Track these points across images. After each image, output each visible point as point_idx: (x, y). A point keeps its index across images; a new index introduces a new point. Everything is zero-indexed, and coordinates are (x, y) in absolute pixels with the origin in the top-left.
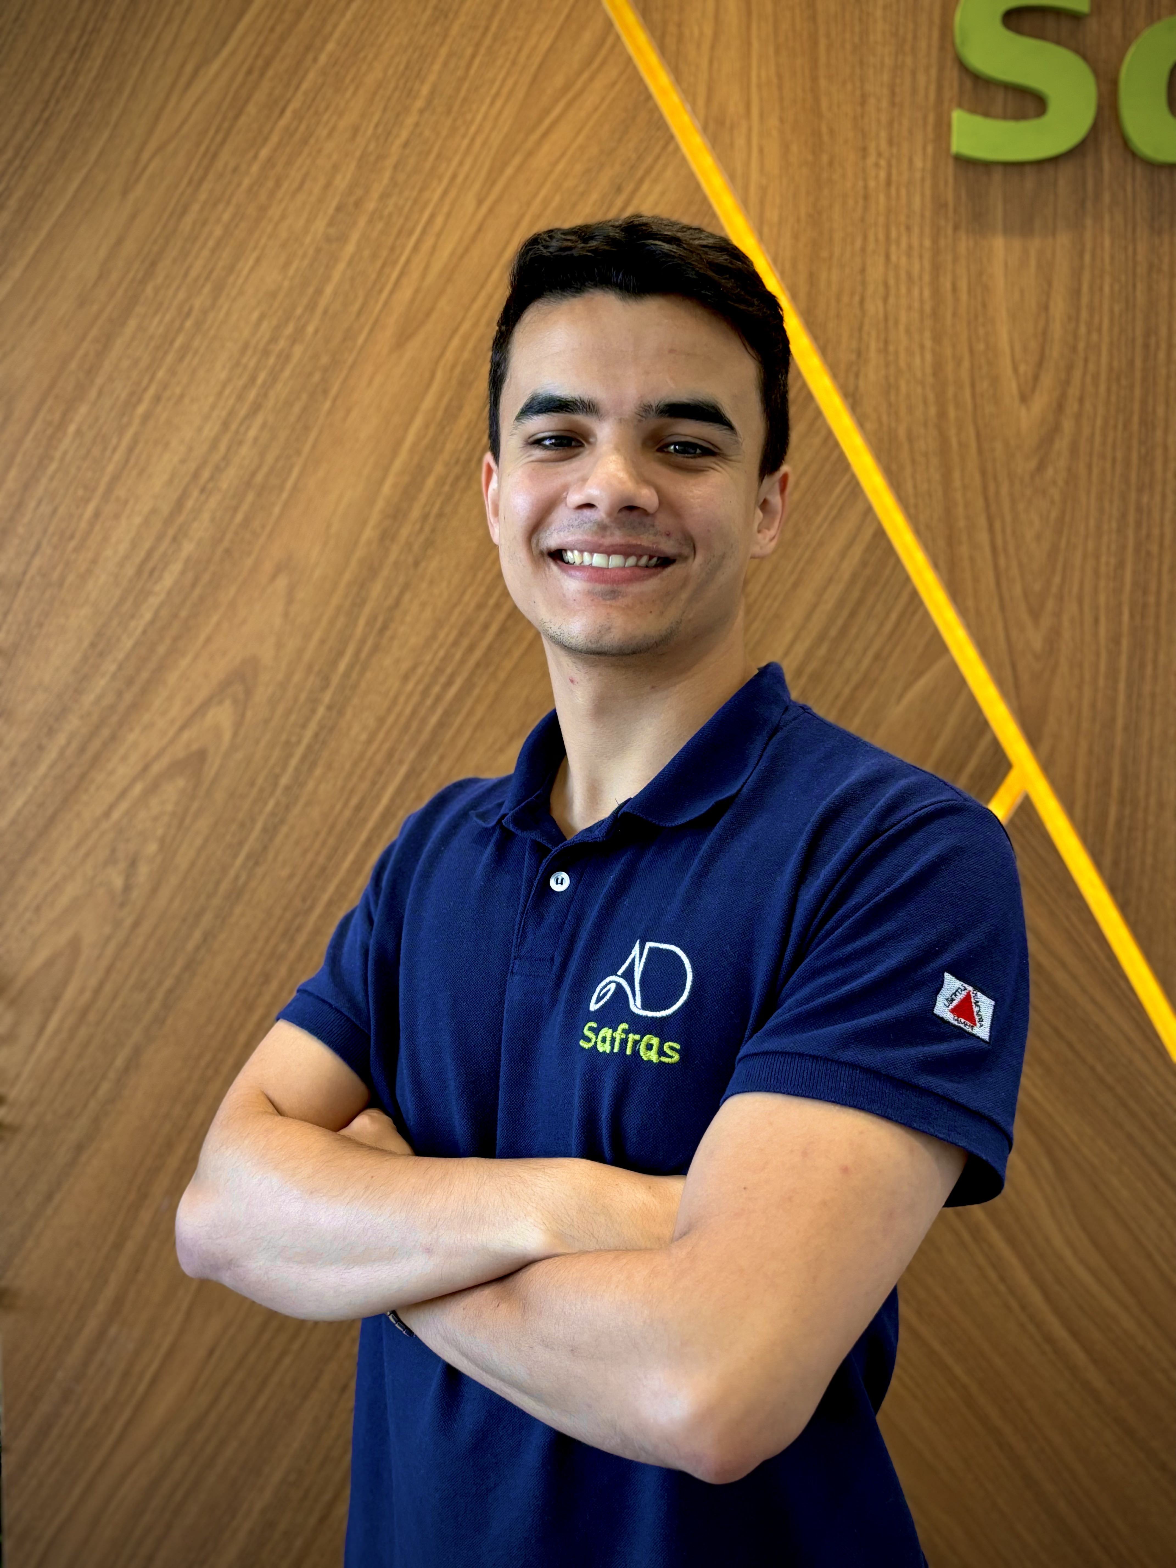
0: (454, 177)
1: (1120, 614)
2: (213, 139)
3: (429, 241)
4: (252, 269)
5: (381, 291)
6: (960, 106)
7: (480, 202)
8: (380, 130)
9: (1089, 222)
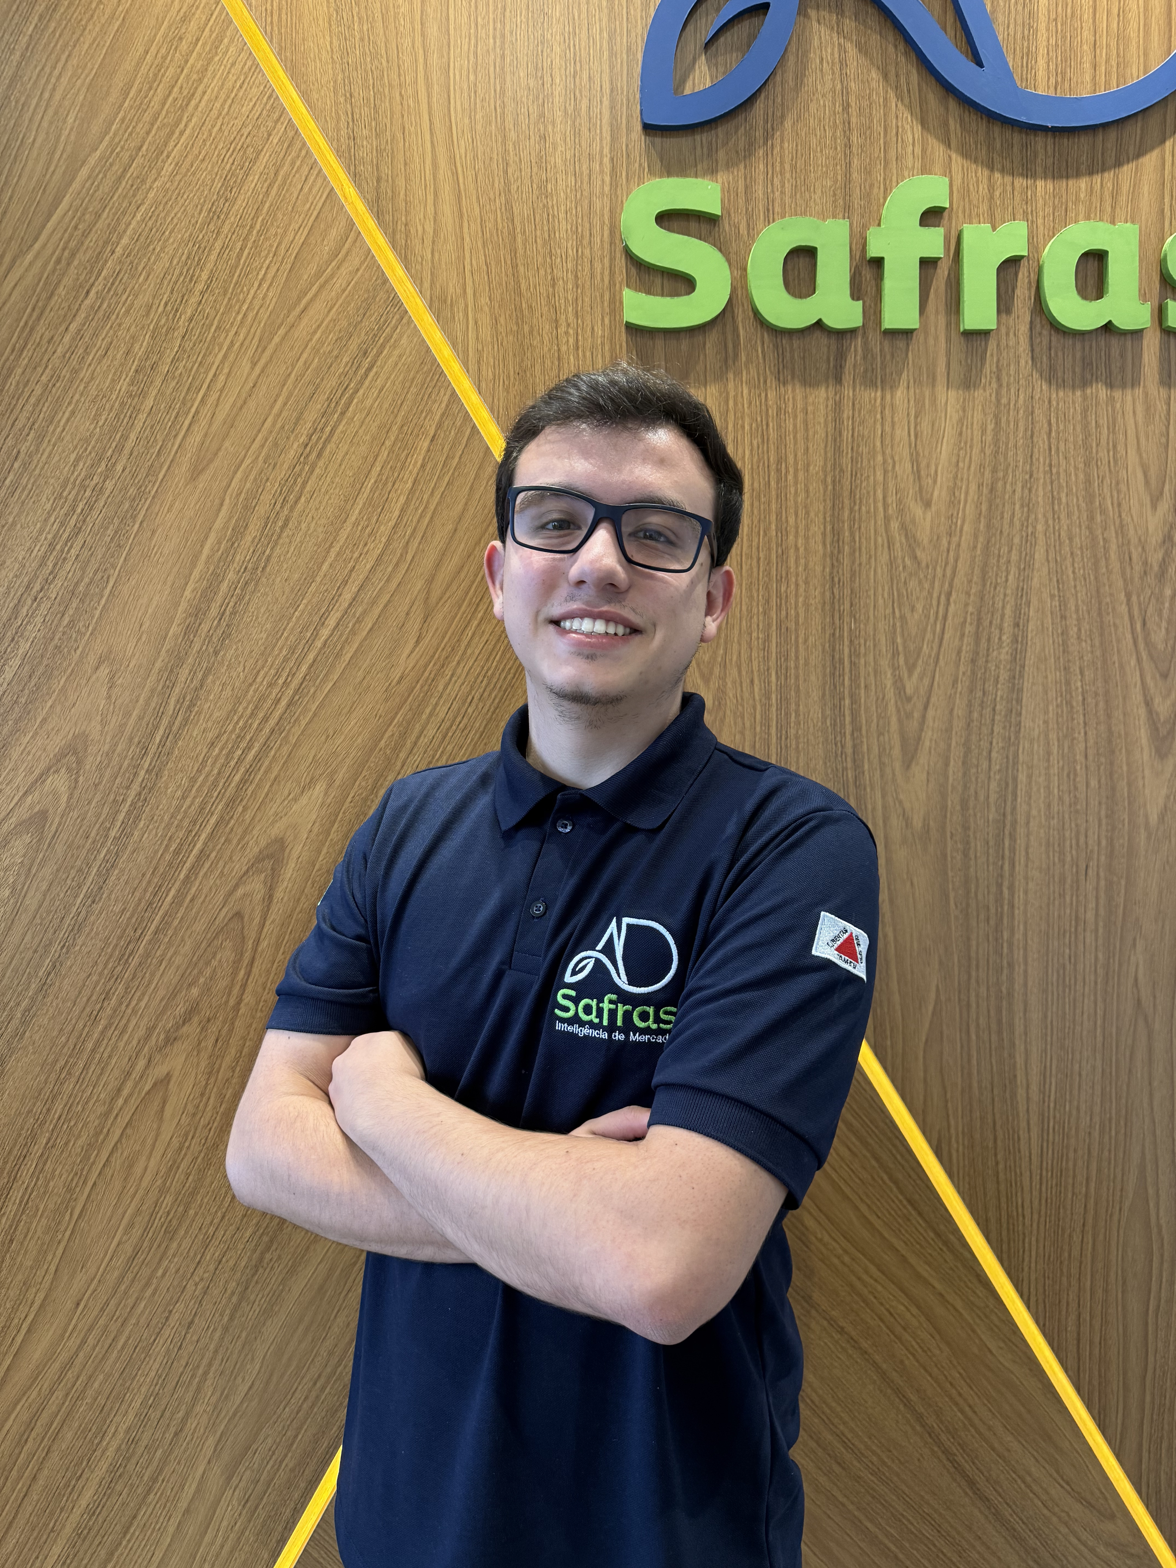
0: (232, 343)
1: (769, 675)
2: (30, 315)
3: (214, 396)
4: (68, 420)
5: (176, 436)
6: (628, 286)
7: (254, 364)
8: (169, 308)
9: (731, 376)
